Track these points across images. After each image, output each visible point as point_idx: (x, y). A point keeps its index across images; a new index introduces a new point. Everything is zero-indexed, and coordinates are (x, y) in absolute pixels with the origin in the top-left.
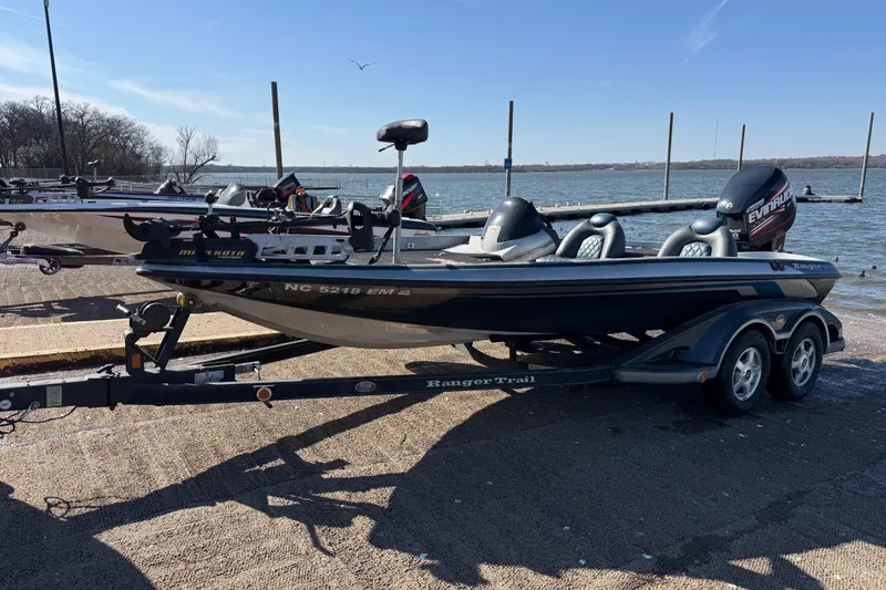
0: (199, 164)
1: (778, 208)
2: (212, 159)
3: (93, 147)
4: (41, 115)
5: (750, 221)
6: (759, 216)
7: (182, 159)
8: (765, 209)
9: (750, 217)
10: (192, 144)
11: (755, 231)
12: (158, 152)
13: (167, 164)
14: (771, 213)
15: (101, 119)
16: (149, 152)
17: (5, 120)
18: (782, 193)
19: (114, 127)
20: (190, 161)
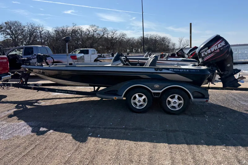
0: (184, 47)
1: (215, 50)
2: (188, 46)
3: (158, 45)
4: (147, 38)
5: (203, 56)
6: (206, 54)
7: (179, 46)
8: (209, 51)
9: (202, 54)
10: (182, 41)
11: (205, 59)
12: (174, 45)
13: (176, 48)
14: (211, 53)
15: (160, 37)
16: (172, 45)
17: (140, 41)
18: (217, 45)
19: (163, 39)
20: (182, 47)
